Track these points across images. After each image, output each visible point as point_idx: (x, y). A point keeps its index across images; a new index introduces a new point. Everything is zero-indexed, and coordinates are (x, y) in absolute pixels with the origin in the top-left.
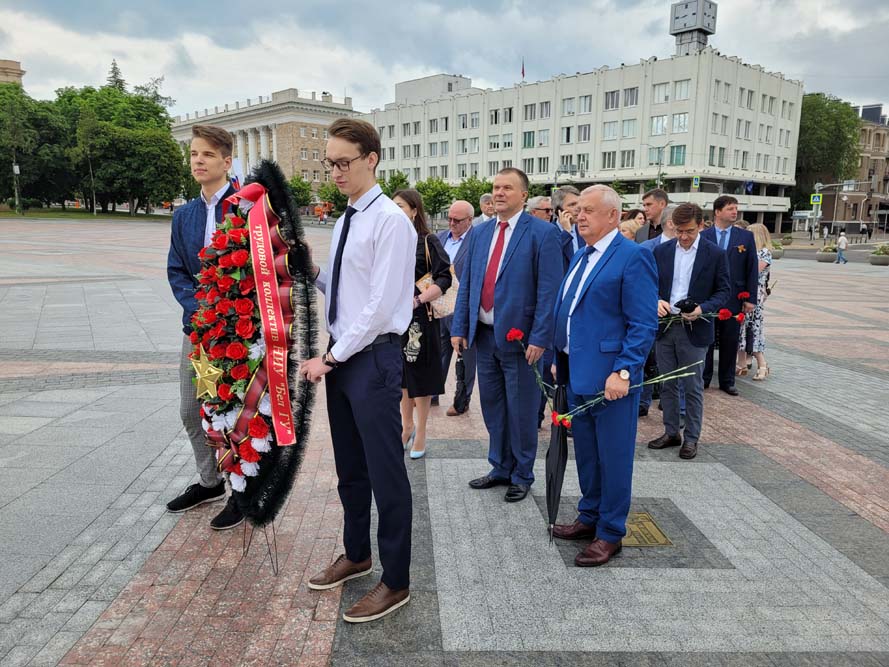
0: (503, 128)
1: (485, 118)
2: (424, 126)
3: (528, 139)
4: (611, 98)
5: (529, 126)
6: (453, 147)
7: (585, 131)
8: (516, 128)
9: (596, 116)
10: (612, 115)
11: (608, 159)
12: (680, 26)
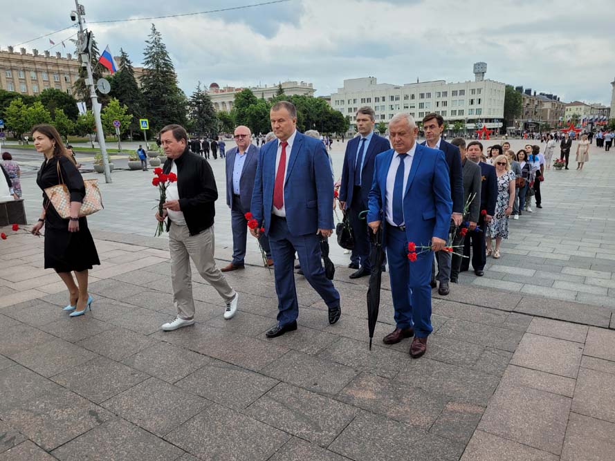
0: (410, 102)
1: (402, 98)
2: (373, 100)
3: (421, 105)
4: (454, 93)
5: (422, 101)
6: (387, 108)
7: (445, 104)
8: (417, 101)
9: (449, 98)
10: (455, 98)
11: (454, 112)
12: (477, 71)
